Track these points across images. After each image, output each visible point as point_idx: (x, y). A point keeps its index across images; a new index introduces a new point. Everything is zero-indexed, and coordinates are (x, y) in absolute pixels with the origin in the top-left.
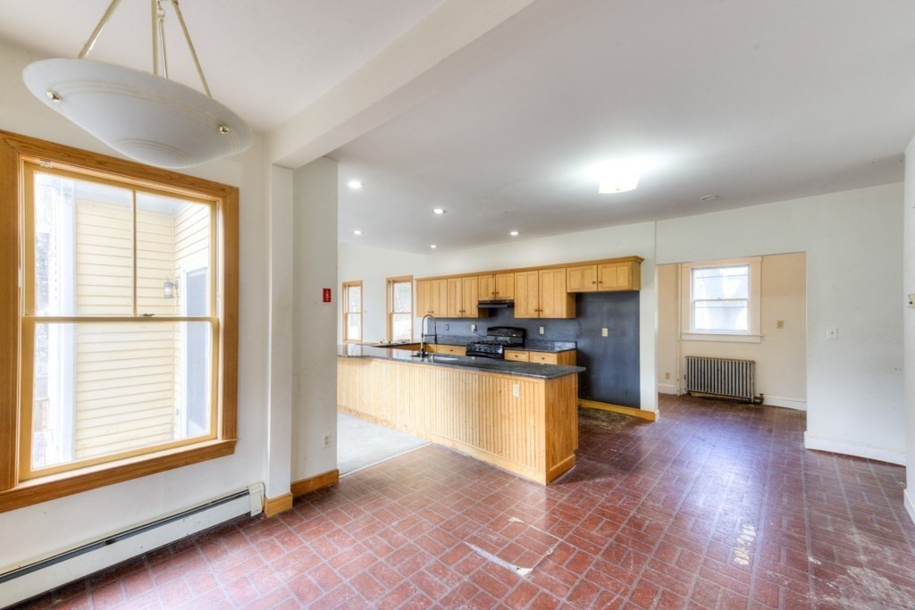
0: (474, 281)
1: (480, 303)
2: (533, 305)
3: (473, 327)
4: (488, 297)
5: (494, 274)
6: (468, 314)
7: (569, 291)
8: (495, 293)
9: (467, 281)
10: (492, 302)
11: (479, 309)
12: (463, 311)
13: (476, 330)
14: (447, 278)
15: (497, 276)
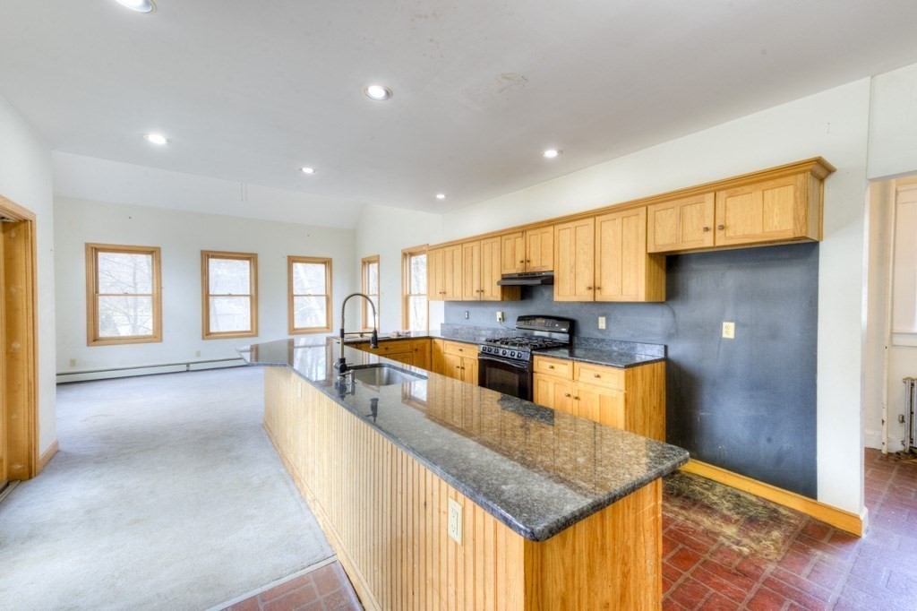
0: (496, 243)
1: (504, 278)
2: (585, 279)
3: (499, 315)
4: (516, 269)
5: (523, 230)
6: (487, 296)
7: (651, 250)
8: (526, 261)
9: (487, 245)
10: (522, 276)
11: (504, 287)
12: (481, 291)
13: (503, 319)
14: (462, 243)
15: (529, 233)
